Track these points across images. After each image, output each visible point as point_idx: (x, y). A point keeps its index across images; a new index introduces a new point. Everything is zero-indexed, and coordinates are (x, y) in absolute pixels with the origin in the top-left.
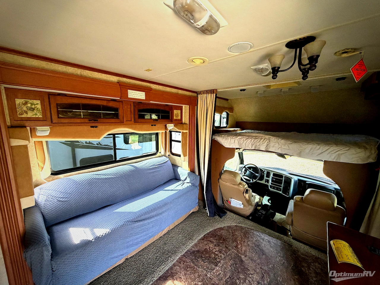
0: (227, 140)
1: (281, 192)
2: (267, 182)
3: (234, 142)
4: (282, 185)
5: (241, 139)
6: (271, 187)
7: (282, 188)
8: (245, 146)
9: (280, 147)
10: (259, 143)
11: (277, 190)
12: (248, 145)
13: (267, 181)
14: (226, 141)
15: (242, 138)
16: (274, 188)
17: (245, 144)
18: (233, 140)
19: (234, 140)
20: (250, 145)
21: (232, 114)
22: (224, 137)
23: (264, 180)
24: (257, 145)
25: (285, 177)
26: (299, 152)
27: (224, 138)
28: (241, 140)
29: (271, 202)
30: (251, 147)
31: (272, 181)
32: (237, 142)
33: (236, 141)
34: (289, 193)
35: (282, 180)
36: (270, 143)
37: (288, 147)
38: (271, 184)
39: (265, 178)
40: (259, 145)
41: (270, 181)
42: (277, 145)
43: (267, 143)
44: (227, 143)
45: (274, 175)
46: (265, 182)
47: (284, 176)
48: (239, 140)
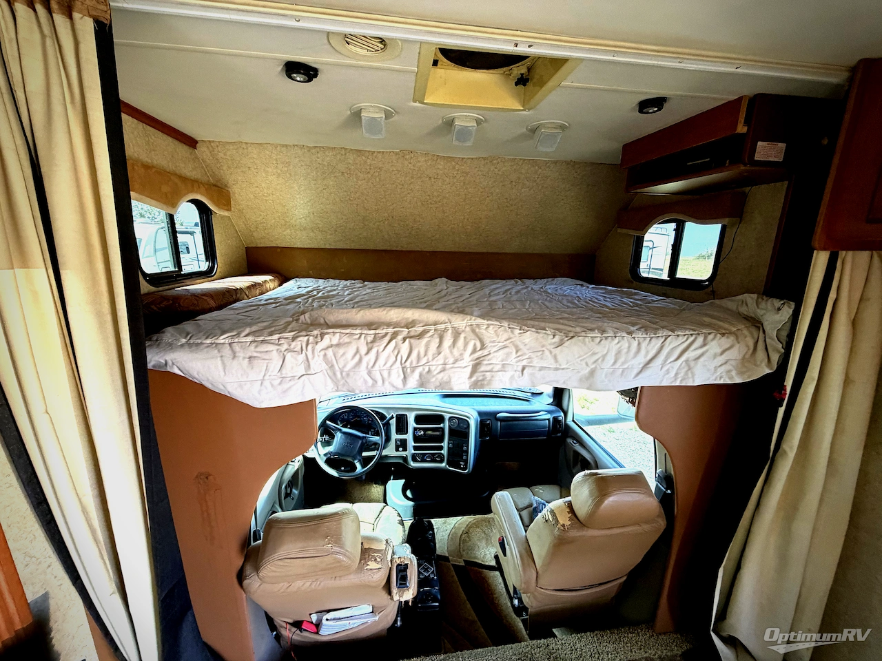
0: (260, 365)
1: (443, 465)
2: (401, 449)
3: (308, 366)
4: (445, 444)
5: (338, 345)
6: (414, 459)
7: (445, 452)
8: (370, 382)
9: (524, 363)
10: (440, 359)
11: (433, 461)
12: (385, 374)
13: (402, 445)
14: (255, 375)
15: (346, 339)
16: (423, 461)
17: (369, 373)
18: (295, 364)
19: (302, 357)
20: (394, 372)
21: (226, 214)
22: (237, 347)
23: (392, 444)
24: (436, 369)
25: (451, 419)
26: (586, 371)
27: (234, 356)
28: (341, 351)
29: (412, 493)
30: (399, 383)
31: (416, 439)
32: (324, 366)
33: (318, 363)
34: (466, 462)
35: (443, 429)
36: (485, 352)
37: (552, 361)
38: (415, 448)
39: (395, 436)
40: (444, 370)
41: (411, 443)
42: (514, 355)
43: (474, 351)
44: (267, 383)
45: (419, 419)
46: (397, 450)
47: (447, 416)
48: (330, 352)
